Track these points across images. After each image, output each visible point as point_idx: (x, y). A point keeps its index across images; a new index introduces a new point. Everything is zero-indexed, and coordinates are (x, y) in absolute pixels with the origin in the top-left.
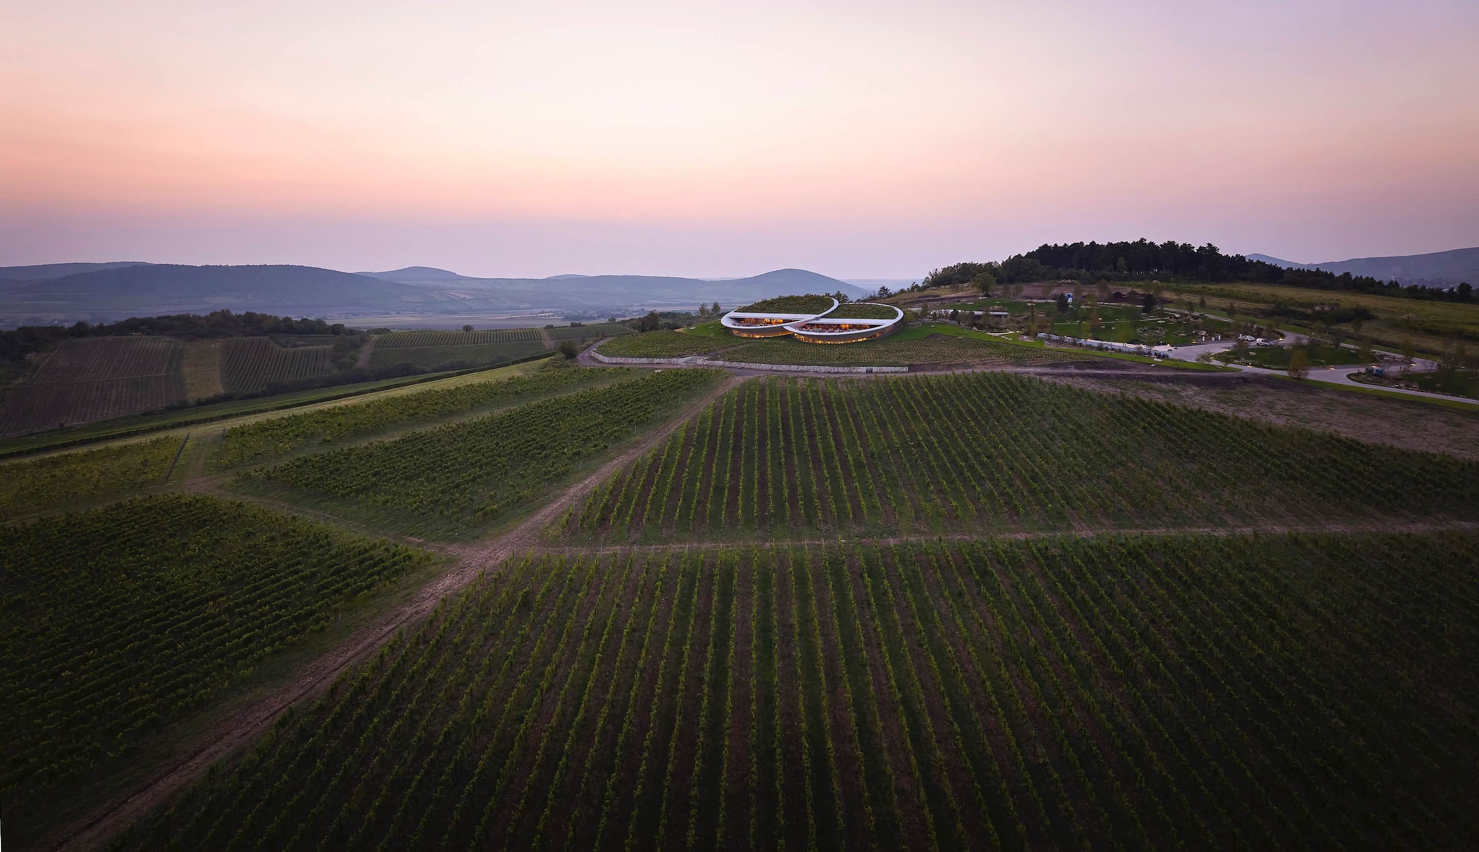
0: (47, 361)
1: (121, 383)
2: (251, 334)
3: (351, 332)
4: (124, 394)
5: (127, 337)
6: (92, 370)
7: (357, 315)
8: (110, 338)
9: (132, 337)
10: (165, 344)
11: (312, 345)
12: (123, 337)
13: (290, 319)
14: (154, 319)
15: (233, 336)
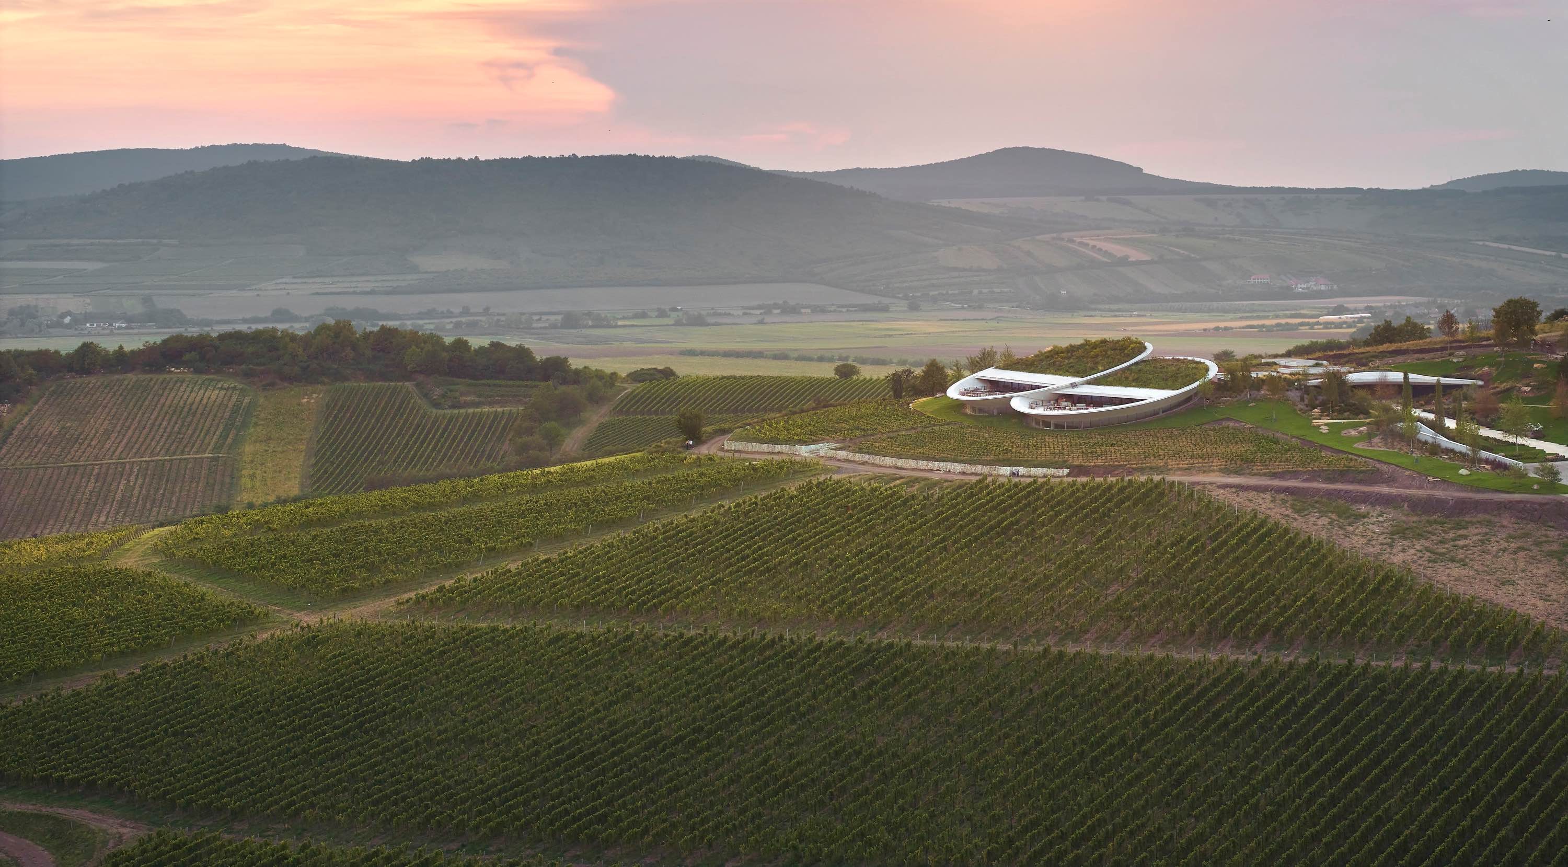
0: (25, 421)
1: (136, 469)
2: (384, 377)
3: (579, 377)
4: (136, 492)
5: (161, 377)
6: (93, 443)
7: (823, 310)
8: (131, 377)
9: (168, 377)
10: (223, 392)
11: (491, 404)
12: (155, 377)
13: (465, 343)
14: (212, 339)
15: (346, 379)
